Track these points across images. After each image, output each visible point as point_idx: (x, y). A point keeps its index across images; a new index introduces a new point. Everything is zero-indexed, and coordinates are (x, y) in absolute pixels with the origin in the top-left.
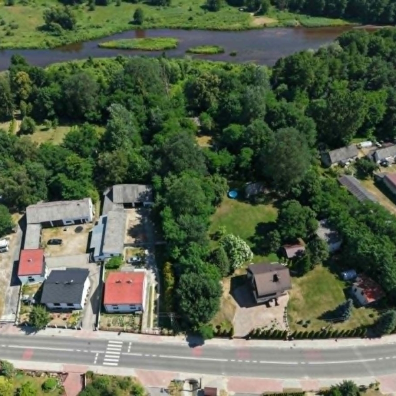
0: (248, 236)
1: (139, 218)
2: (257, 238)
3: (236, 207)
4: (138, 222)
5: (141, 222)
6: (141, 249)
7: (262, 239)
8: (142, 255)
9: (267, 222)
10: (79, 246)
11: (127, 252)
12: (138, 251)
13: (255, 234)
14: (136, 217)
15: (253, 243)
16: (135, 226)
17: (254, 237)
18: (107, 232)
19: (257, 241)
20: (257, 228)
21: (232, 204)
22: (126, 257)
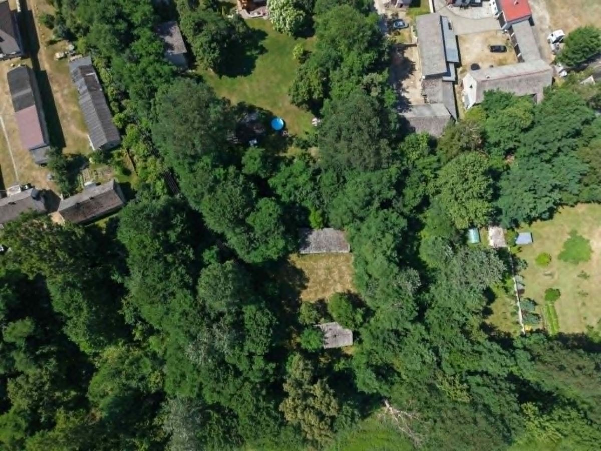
0: (266, 55)
1: (404, 90)
2: (255, 52)
3: (275, 104)
4: (405, 83)
5: (401, 85)
6: (395, 41)
7: (249, 50)
8: (393, 34)
9: (239, 77)
10: (467, 45)
11: (411, 39)
12: (398, 39)
13: (256, 58)
14: (408, 92)
15: (262, 46)
16: (408, 77)
17: (258, 54)
18: (441, 41)
19: (256, 48)
20: (254, 67)
21: (280, 109)
22: (410, 31)
